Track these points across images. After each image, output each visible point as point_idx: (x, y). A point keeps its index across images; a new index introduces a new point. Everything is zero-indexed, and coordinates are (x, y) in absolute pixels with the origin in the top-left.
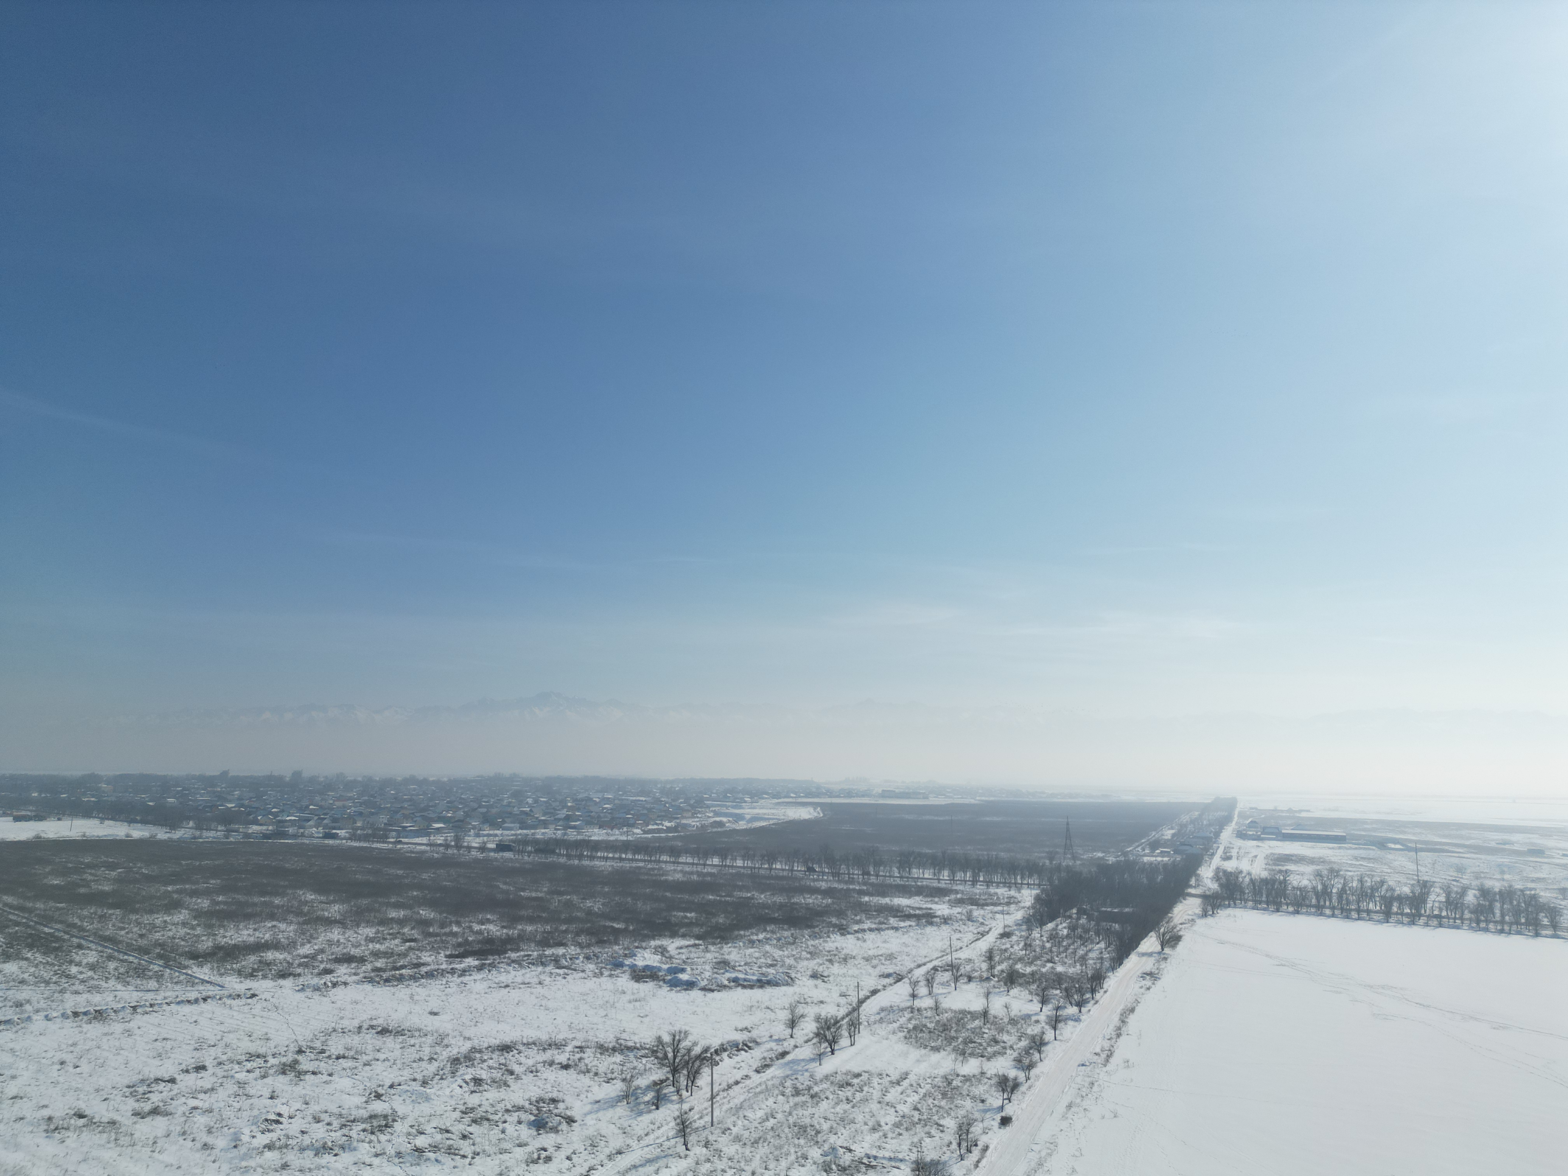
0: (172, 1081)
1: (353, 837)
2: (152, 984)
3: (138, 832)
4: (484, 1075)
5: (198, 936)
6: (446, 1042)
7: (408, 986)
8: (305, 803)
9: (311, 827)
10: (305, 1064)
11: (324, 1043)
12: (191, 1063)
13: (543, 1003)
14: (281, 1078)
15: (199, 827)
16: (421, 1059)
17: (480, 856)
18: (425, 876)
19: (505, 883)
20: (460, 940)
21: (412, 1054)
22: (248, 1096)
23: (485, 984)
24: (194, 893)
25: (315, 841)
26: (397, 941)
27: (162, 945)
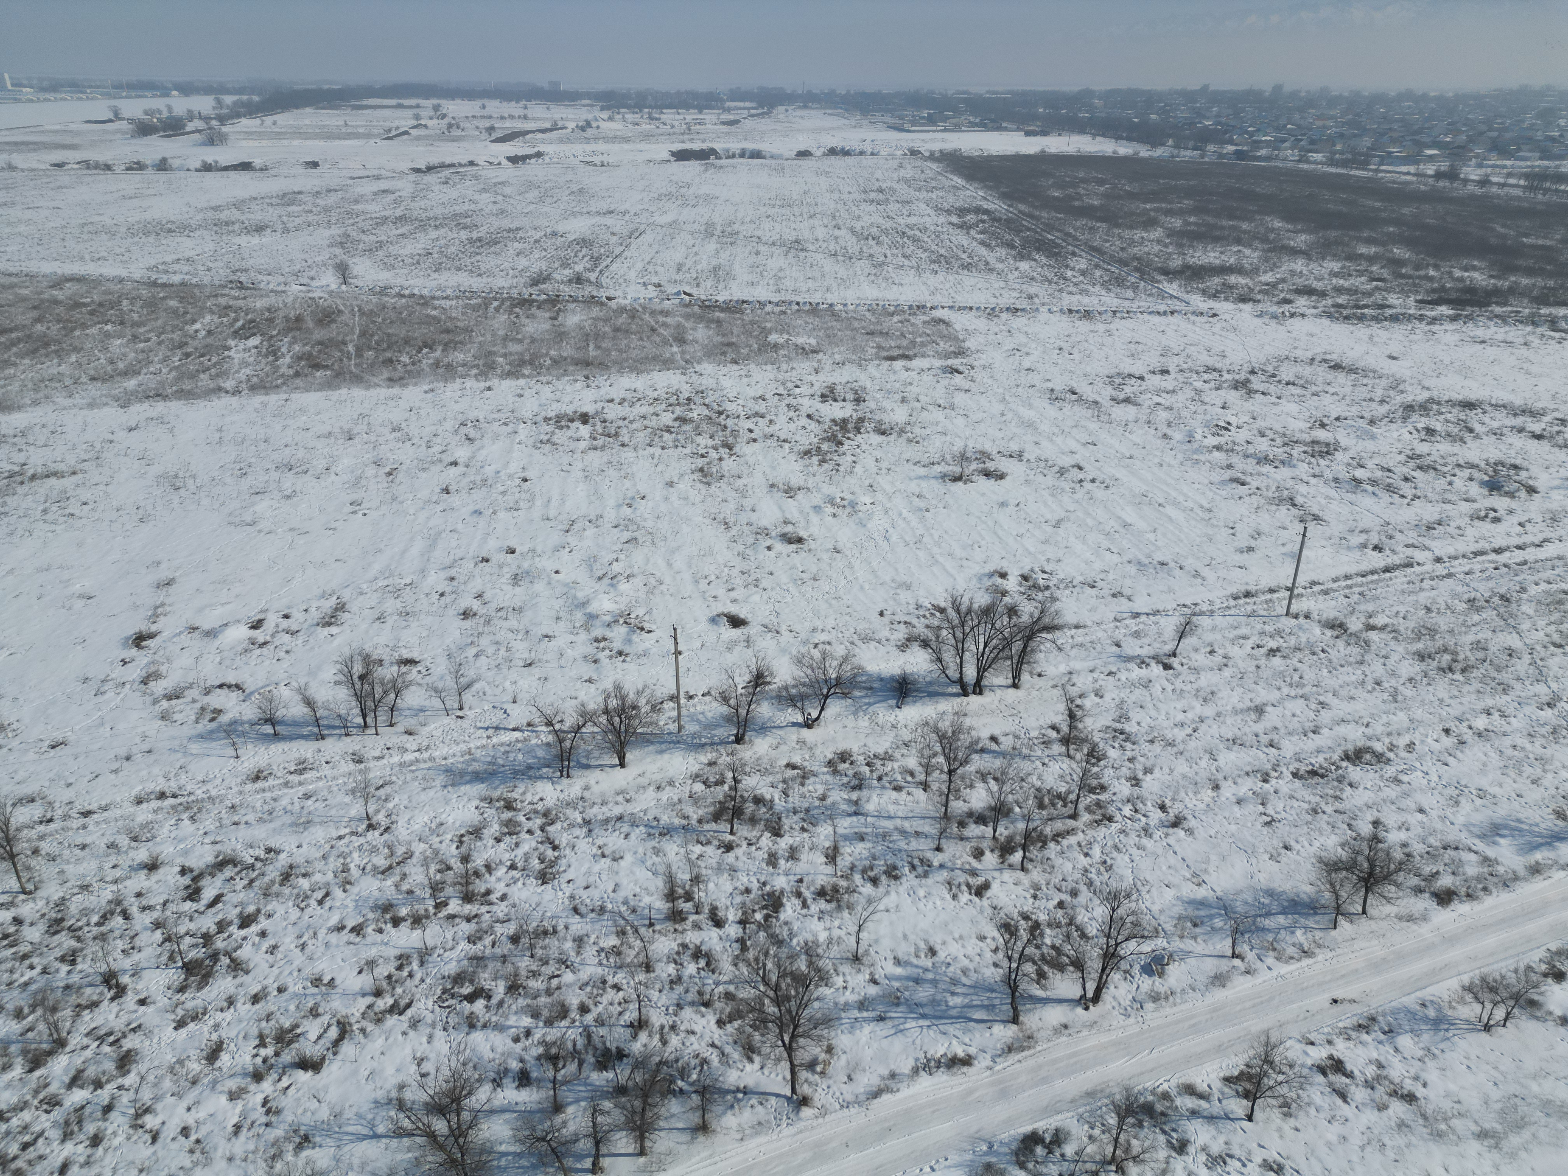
0: (1142, 378)
1: (1331, 162)
2: (1129, 294)
3: (1124, 149)
4: (1439, 427)
5: (1170, 254)
6: (1401, 387)
7: (1368, 326)
8: (1282, 121)
9: (1286, 149)
10: (1256, 383)
11: (1276, 368)
12: (1157, 365)
13: (1525, 366)
14: (1233, 392)
15: (1177, 146)
16: (1371, 400)
17: (1478, 191)
18: (1405, 211)
19: (1504, 226)
20: (1436, 285)
21: (1362, 392)
22: (1203, 403)
23: (1457, 337)
24: (1169, 213)
25: (1290, 165)
26: (1363, 279)
27: (1139, 259)
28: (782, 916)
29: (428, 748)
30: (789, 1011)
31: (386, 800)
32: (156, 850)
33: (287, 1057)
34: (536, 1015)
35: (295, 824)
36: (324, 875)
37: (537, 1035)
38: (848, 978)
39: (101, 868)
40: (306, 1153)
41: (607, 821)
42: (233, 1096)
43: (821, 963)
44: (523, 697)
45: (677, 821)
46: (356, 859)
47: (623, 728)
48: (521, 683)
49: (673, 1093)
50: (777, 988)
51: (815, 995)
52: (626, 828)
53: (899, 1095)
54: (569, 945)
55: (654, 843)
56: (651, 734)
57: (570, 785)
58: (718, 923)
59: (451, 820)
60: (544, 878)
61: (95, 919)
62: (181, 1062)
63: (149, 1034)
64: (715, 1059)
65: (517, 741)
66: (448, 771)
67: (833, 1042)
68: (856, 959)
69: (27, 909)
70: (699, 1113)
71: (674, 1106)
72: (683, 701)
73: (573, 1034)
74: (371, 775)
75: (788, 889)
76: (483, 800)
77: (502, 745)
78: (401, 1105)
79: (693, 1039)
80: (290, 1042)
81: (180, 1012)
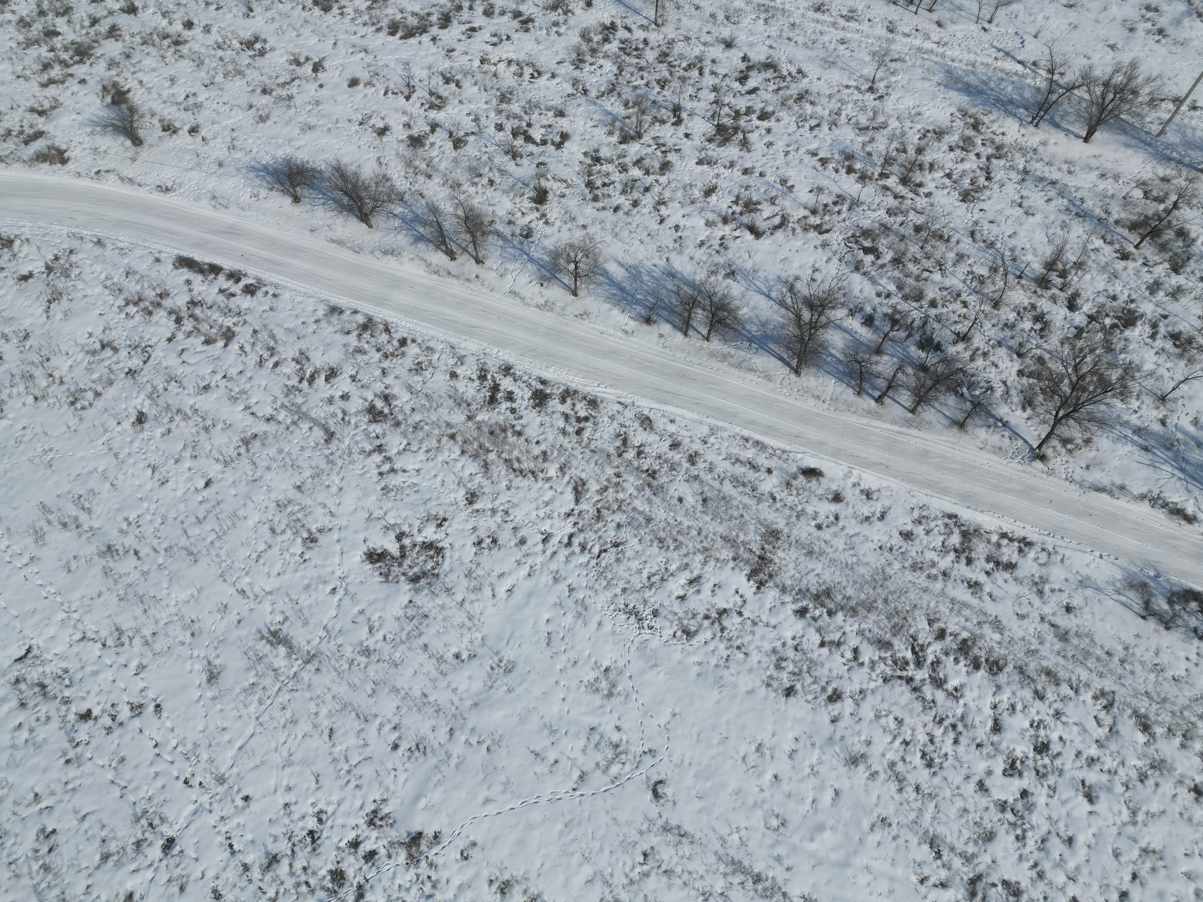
28: (1127, 333)
29: (945, 44)
30: (1078, 398)
31: (892, 73)
32: (737, 33)
33: (746, 219)
34: (900, 287)
35: (824, 60)
36: (822, 111)
37: (894, 300)
38: (1144, 407)
39: (701, 29)
40: (729, 281)
41: (1042, 179)
42: (709, 224)
43: (1130, 384)
44: (1046, 35)
45: (1098, 211)
46: (849, 110)
47: (1110, 107)
48: (1051, 21)
49: (956, 393)
50: (1082, 378)
51: (1108, 401)
52: (1052, 193)
53: (1115, 502)
54: (951, 255)
55: (1066, 218)
56: (1131, 125)
57: (1033, 134)
58: (1072, 306)
59: (927, 114)
60: (966, 197)
61: (684, 64)
62: (691, 185)
63: (682, 158)
64: (999, 391)
65: (1016, 74)
66: (949, 72)
67: (1095, 438)
68: (1163, 399)
69: (654, 37)
70: (964, 415)
71: (951, 400)
72: (1184, 108)
73: (916, 315)
74: (893, 47)
75: (1149, 316)
76: (960, 110)
77: (1002, 71)
78: (791, 289)
79: (993, 370)
80: (751, 211)
81: (703, 155)
